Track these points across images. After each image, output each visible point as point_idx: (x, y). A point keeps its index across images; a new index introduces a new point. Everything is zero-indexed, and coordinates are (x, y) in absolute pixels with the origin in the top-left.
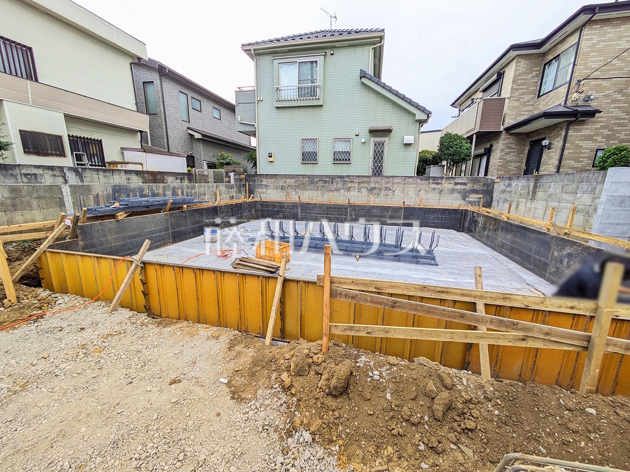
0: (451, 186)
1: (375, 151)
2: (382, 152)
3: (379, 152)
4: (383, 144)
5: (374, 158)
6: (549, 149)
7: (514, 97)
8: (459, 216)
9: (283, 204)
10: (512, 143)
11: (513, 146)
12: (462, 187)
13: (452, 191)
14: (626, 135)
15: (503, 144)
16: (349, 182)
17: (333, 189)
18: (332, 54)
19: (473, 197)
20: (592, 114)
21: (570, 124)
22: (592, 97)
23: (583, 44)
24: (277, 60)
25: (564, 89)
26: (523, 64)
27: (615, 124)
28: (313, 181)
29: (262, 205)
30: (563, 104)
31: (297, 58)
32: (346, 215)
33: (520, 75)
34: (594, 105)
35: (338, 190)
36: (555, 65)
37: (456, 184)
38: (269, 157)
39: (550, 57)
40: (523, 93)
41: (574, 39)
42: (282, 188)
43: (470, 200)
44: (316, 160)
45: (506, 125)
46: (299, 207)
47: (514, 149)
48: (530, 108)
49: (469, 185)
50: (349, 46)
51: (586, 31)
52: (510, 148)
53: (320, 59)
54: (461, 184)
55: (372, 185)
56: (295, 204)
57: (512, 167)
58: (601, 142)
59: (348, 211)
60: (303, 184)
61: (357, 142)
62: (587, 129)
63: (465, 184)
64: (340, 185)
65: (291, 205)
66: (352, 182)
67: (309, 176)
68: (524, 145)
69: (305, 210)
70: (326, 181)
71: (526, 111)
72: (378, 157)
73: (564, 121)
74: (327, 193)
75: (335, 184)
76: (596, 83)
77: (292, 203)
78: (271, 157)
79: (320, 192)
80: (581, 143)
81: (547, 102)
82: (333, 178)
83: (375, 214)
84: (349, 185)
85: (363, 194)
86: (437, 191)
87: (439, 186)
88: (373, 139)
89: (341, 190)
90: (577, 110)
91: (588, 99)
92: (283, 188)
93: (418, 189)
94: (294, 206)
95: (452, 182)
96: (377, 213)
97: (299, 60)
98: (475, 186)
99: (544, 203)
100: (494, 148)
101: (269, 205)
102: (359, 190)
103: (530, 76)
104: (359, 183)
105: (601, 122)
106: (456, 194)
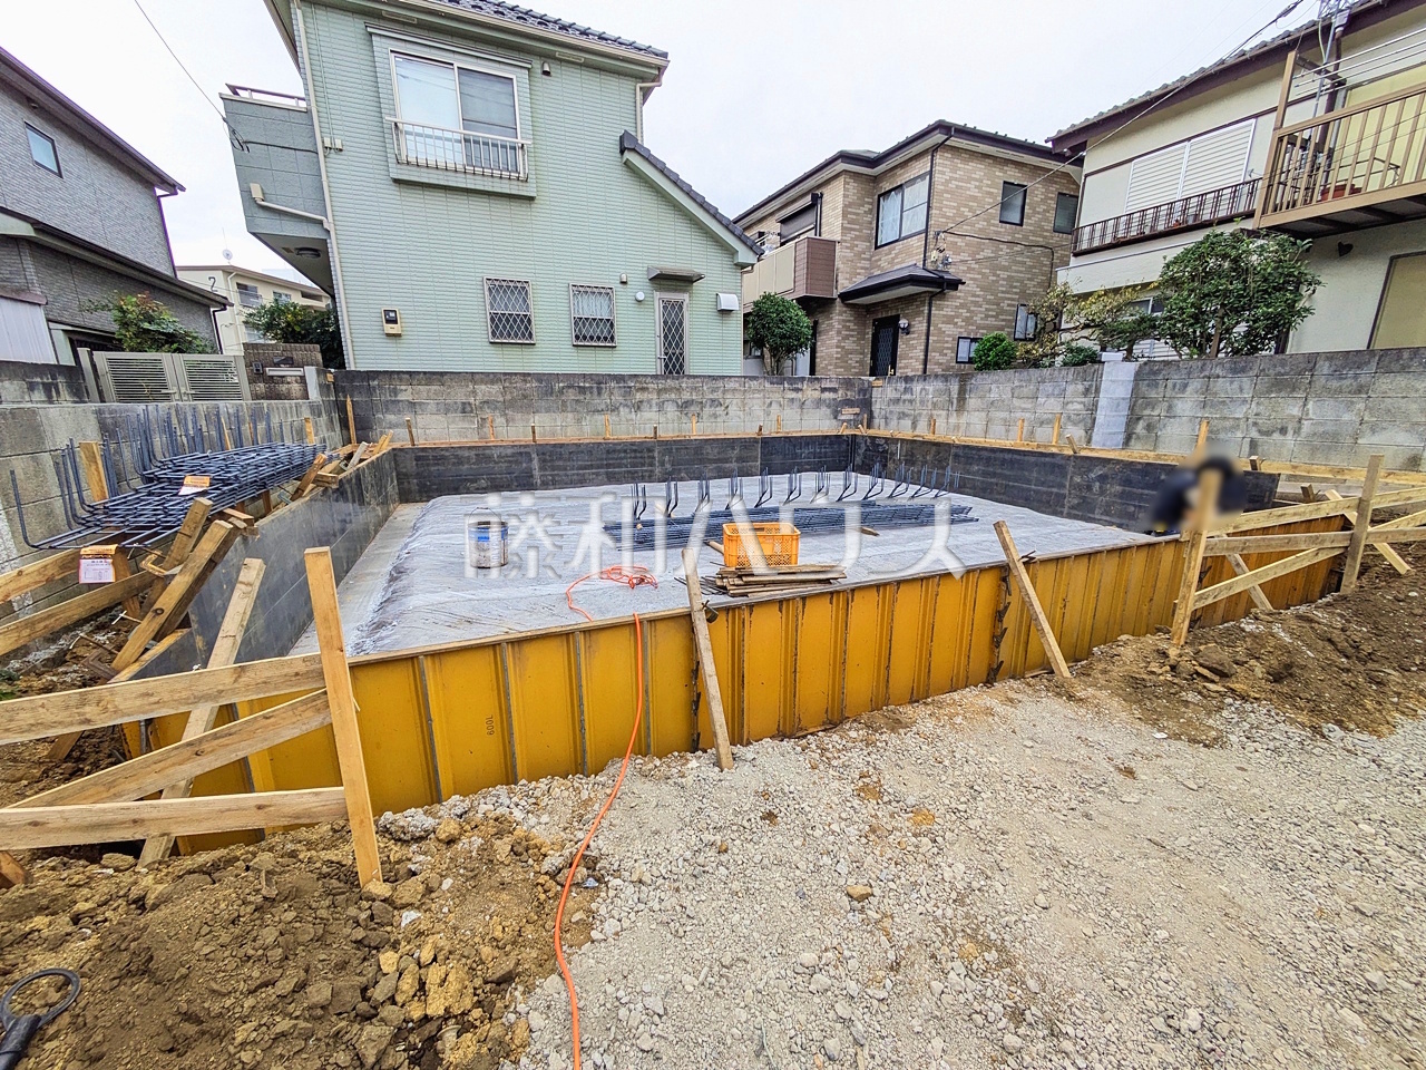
0: (817, 394)
1: (665, 323)
2: (681, 323)
3: (673, 323)
4: (681, 307)
5: (666, 337)
6: (908, 334)
7: (845, 242)
8: (844, 446)
9: (487, 452)
10: (849, 321)
11: (852, 326)
12: (832, 395)
13: (819, 403)
14: (982, 319)
15: (839, 321)
16: (637, 390)
17: (604, 407)
18: (547, 73)
19: (848, 413)
20: (955, 284)
21: (933, 296)
22: (950, 260)
23: (937, 177)
24: (384, 40)
25: (918, 242)
26: (853, 185)
27: (972, 302)
28: (550, 388)
29: (418, 459)
30: (920, 264)
31: (451, 55)
32: (651, 465)
33: (850, 205)
34: (953, 272)
35: (614, 409)
36: (895, 199)
37: (824, 390)
38: (388, 321)
39: (887, 186)
40: (857, 238)
41: (922, 166)
42: (465, 409)
43: (843, 418)
44: (531, 335)
45: (841, 290)
46: (534, 455)
47: (853, 330)
48: (866, 264)
49: (840, 392)
50: (586, 66)
51: (938, 159)
52: (848, 329)
53: (519, 77)
54: (830, 390)
55: (686, 396)
56: (522, 450)
57: (854, 359)
58: (961, 327)
59: (656, 454)
60: (525, 397)
61: (623, 298)
62: (947, 306)
63: (834, 390)
64: (617, 398)
65: (509, 451)
66: (643, 389)
67: (539, 377)
68: (864, 325)
69: (551, 461)
70: (584, 388)
71: (862, 268)
72: (673, 335)
73: (925, 292)
74: (588, 418)
75: (605, 396)
76: (952, 239)
77: (513, 446)
78: (395, 322)
79: (570, 415)
80: (944, 327)
81: (893, 259)
82: (599, 382)
83: (710, 457)
84: (639, 396)
85: (669, 415)
86: (797, 404)
87: (800, 395)
88: (657, 295)
89: (621, 409)
90: (942, 277)
91: (946, 262)
92: (468, 409)
93: (768, 401)
94: (521, 453)
95: (817, 387)
96: (712, 453)
97: (459, 62)
98: (849, 393)
99: (984, 414)
100: (822, 327)
101: (443, 457)
102: (661, 407)
103: (862, 210)
104: (659, 392)
105: (959, 298)
106: (824, 409)
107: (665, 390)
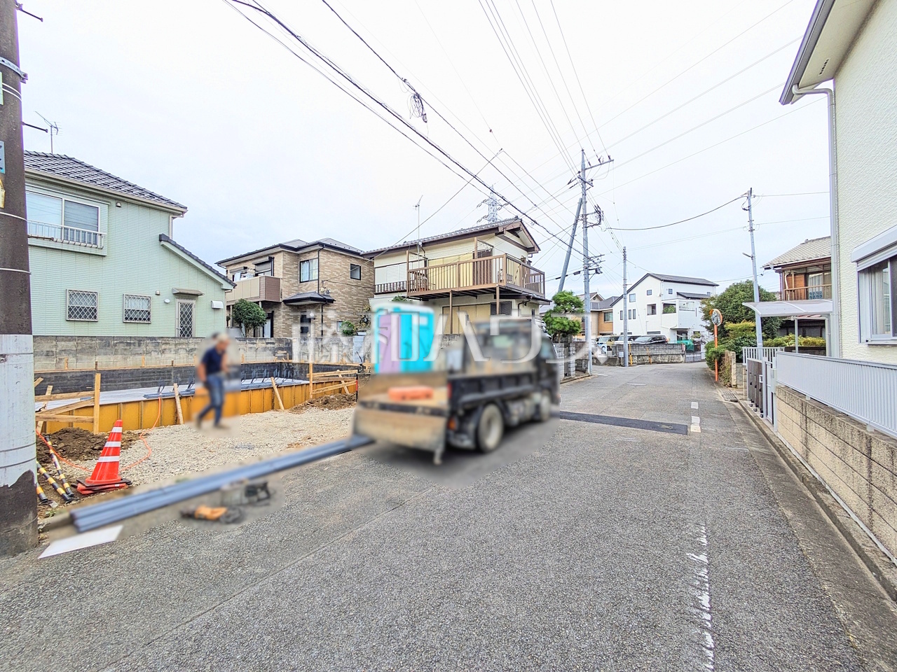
0: (264, 345)
1: (182, 313)
2: (191, 313)
4: (191, 306)
5: (182, 319)
6: (314, 320)
7: (285, 279)
8: (276, 367)
10: (289, 312)
12: (272, 346)
13: (265, 349)
14: (347, 314)
15: (283, 312)
16: (163, 344)
17: (141, 352)
18: (118, 207)
19: (280, 353)
20: (332, 301)
21: (323, 305)
22: (330, 292)
23: (321, 260)
25: (316, 283)
26: (287, 256)
27: (342, 307)
28: (107, 343)
30: (317, 292)
31: (61, 195)
32: (169, 378)
33: (287, 264)
34: (332, 296)
35: (148, 353)
36: (306, 265)
37: (267, 343)
39: (303, 259)
40: (291, 278)
41: (315, 255)
42: (49, 354)
43: (278, 355)
44: (95, 317)
45: (284, 299)
47: (291, 316)
48: (296, 288)
49: (276, 344)
51: (321, 253)
52: (289, 315)
53: (102, 207)
54: (271, 343)
55: (192, 346)
56: (87, 373)
59: (172, 373)
61: (157, 301)
62: (330, 309)
63: (273, 343)
64: (150, 347)
66: (166, 343)
67: (101, 338)
68: (296, 314)
69: (106, 378)
70: (130, 343)
71: (294, 290)
72: (186, 318)
73: (319, 303)
74: (131, 357)
75: (143, 347)
76: (330, 284)
77: (81, 372)
79: (120, 356)
81: (306, 289)
82: (140, 341)
84: (164, 347)
85: (181, 356)
86: (253, 350)
87: (255, 345)
88: (177, 301)
89: (153, 353)
90: (325, 298)
91: (328, 293)
94: (86, 375)
95: (264, 342)
97: (66, 198)
98: (281, 345)
100: (276, 314)
102: (176, 352)
103: (292, 267)
104: (176, 345)
105: (335, 306)
106: (268, 352)
107: (180, 344)
